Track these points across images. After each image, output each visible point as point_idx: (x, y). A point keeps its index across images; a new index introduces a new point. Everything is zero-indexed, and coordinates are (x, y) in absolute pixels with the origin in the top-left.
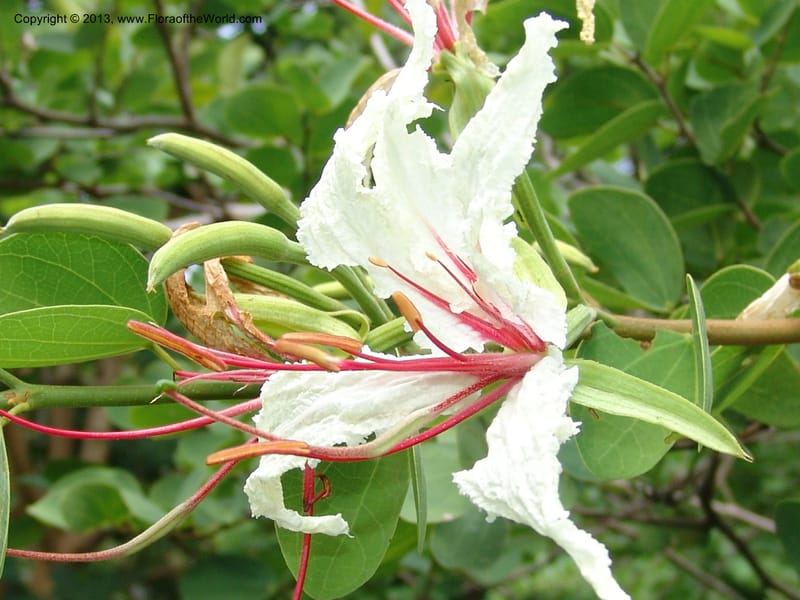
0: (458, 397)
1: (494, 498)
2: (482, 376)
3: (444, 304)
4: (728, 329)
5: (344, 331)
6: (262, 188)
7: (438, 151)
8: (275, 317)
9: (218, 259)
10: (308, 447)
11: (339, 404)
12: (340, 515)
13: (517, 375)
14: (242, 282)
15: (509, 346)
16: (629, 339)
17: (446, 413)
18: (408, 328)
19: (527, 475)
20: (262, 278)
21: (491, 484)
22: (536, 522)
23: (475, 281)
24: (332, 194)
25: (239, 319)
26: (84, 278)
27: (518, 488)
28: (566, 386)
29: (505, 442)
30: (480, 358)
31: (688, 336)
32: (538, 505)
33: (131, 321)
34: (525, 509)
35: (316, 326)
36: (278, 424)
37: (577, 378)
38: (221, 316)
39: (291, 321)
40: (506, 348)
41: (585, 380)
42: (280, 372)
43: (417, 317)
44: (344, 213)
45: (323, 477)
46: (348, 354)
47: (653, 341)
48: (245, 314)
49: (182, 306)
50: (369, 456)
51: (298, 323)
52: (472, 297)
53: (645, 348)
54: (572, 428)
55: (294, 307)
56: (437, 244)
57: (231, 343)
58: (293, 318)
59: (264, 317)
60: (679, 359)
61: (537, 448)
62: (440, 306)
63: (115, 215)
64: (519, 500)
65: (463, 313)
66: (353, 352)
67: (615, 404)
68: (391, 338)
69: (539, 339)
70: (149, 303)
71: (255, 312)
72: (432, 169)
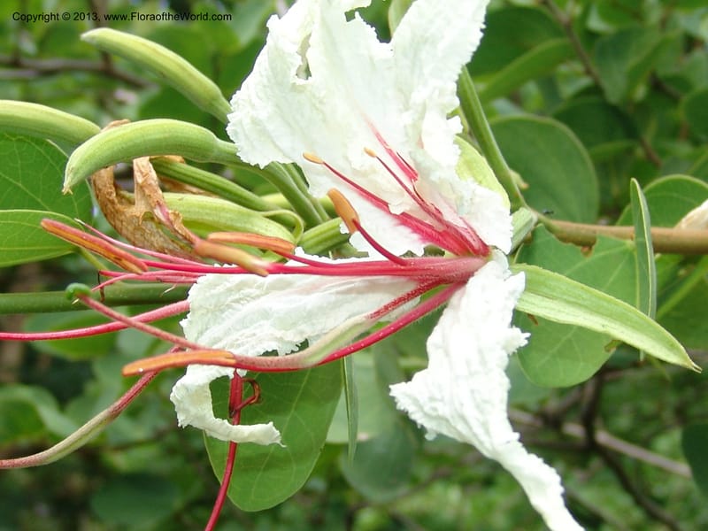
0: (396, 304)
1: (434, 414)
2: (422, 281)
3: (382, 204)
4: (668, 237)
5: (277, 232)
6: (195, 86)
7: (378, 41)
8: (206, 218)
9: (148, 158)
10: (234, 357)
11: (271, 309)
12: (271, 423)
13: (461, 281)
14: (171, 181)
15: (450, 250)
16: (570, 244)
17: (383, 320)
18: (344, 230)
19: (472, 392)
20: (193, 178)
21: (432, 399)
22: (481, 443)
23: (416, 180)
24: (265, 86)
25: (168, 219)
26: (11, 180)
27: (462, 405)
28: (512, 293)
29: (447, 354)
30: (421, 262)
31: (630, 243)
32: (485, 425)
33: (46, 220)
34: (471, 429)
35: (248, 226)
36: (207, 329)
37: (524, 285)
38: (150, 217)
39: (223, 221)
40: (447, 252)
41: (531, 287)
42: (208, 274)
43: (354, 216)
44: (277, 106)
45: (253, 383)
46: (280, 257)
47: (594, 247)
48: (174, 214)
49: (110, 206)
50: (300, 366)
51: (229, 223)
52: (413, 197)
53: (586, 254)
54: (520, 338)
55: (226, 206)
56: (376, 140)
57: (160, 244)
58: (224, 218)
59: (194, 217)
60: (620, 266)
61: (483, 362)
62: (378, 206)
63: (42, 112)
64: (463, 418)
65: (403, 214)
66: (286, 255)
67: (559, 311)
68: (326, 240)
69: (482, 242)
70: (76, 204)
71: (186, 212)
72: (371, 58)
